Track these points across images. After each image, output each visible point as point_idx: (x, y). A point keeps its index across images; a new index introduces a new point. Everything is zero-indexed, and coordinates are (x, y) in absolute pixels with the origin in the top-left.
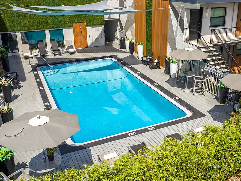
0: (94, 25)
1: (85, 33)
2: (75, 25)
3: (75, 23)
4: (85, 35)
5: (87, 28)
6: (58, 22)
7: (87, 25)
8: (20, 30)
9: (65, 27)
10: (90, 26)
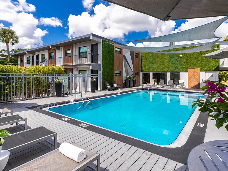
0: (207, 71)
1: (198, 77)
2: (189, 70)
3: (190, 68)
4: (198, 79)
5: (200, 72)
6: (177, 67)
7: (201, 71)
8: (152, 71)
9: (181, 71)
10: (203, 71)
